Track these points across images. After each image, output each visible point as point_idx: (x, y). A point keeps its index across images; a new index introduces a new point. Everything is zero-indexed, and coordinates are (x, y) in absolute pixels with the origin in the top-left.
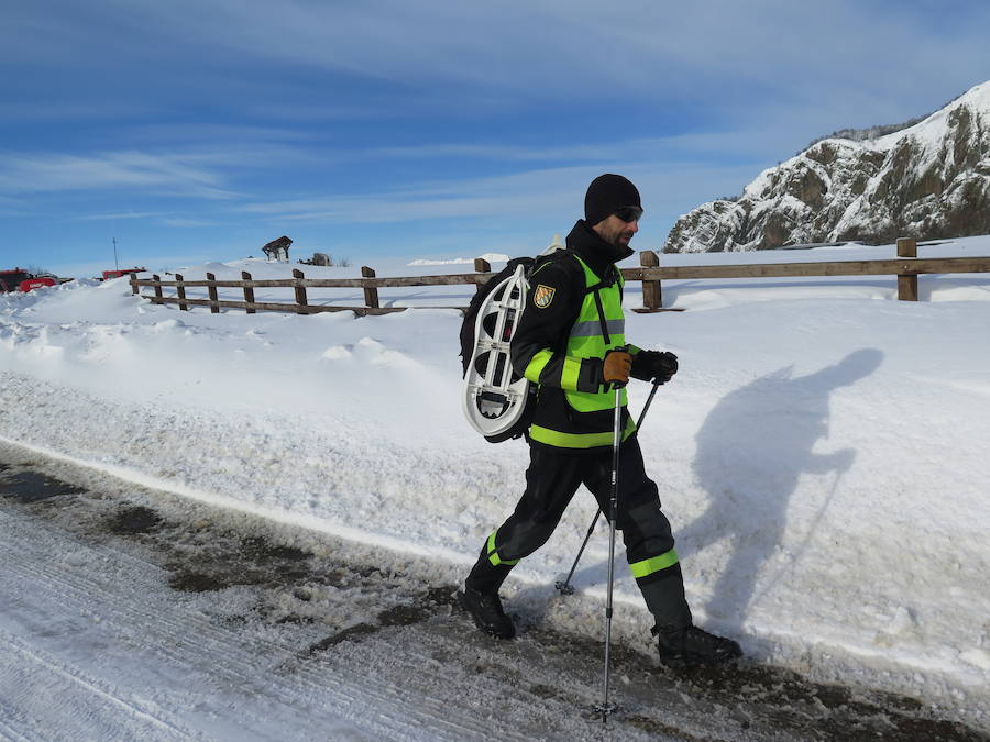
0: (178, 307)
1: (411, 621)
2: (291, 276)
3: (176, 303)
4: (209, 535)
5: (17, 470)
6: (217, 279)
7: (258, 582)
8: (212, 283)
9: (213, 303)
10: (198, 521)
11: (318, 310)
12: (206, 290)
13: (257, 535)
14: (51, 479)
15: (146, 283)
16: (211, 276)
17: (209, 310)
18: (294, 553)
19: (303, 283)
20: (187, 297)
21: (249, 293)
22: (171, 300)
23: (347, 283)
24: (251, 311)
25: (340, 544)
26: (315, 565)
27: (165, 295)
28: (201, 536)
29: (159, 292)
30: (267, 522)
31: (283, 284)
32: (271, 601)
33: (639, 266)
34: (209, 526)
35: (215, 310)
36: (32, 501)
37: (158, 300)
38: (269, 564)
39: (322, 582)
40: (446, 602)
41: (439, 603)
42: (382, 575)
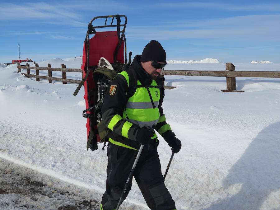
0: (35, 79)
2: (80, 67)
3: (34, 77)
4: (11, 175)
6: (52, 67)
7: (20, 193)
8: (50, 69)
9: (49, 78)
10: (8, 169)
12: (47, 72)
13: (28, 176)
15: (23, 67)
16: (49, 65)
17: (48, 81)
18: (40, 184)
20: (40, 74)
21: (64, 74)
22: (33, 76)
24: (64, 83)
25: (59, 182)
26: (45, 189)
27: (31, 73)
28: (7, 175)
29: (29, 72)
30: (34, 172)
31: (77, 70)
32: (21, 200)
33: (225, 70)
34: (12, 172)
35: (50, 81)
37: (28, 75)
38: (28, 187)
39: (45, 195)
40: (88, 205)
41: (85, 206)
42: (69, 194)
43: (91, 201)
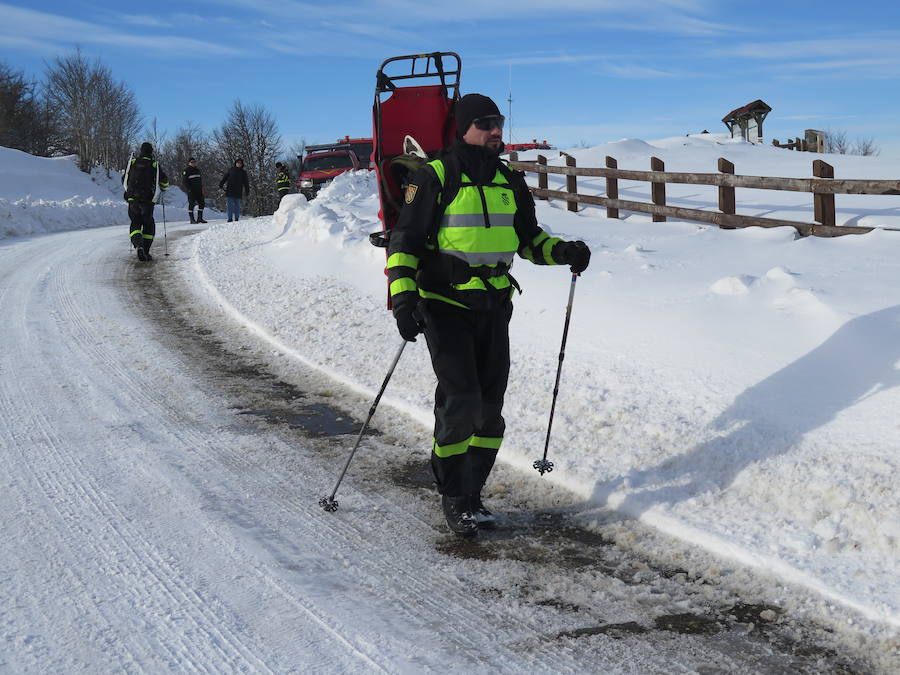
1: (692, 631)
2: (714, 169)
3: (562, 199)
5: (311, 400)
6: (620, 167)
8: (612, 173)
9: (610, 202)
11: (747, 222)
12: (603, 181)
14: (345, 415)
15: (528, 167)
16: (611, 162)
18: (592, 538)
19: (731, 180)
20: (581, 191)
21: (659, 191)
22: (558, 195)
23: (790, 184)
24: (659, 218)
26: (610, 554)
29: (544, 182)
31: (704, 179)
35: (613, 213)
36: (318, 436)
37: (542, 193)
38: (556, 545)
39: (610, 573)
40: (750, 620)
41: (740, 620)
42: (687, 579)
43: (762, 607)
